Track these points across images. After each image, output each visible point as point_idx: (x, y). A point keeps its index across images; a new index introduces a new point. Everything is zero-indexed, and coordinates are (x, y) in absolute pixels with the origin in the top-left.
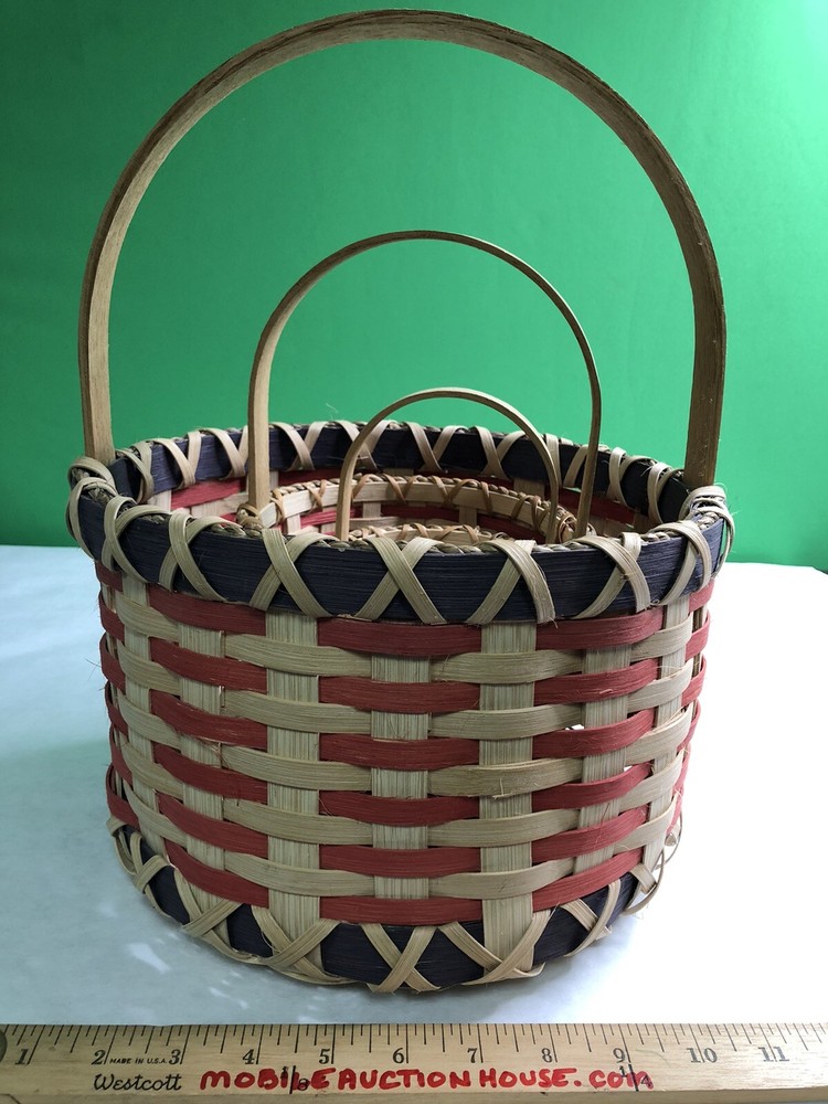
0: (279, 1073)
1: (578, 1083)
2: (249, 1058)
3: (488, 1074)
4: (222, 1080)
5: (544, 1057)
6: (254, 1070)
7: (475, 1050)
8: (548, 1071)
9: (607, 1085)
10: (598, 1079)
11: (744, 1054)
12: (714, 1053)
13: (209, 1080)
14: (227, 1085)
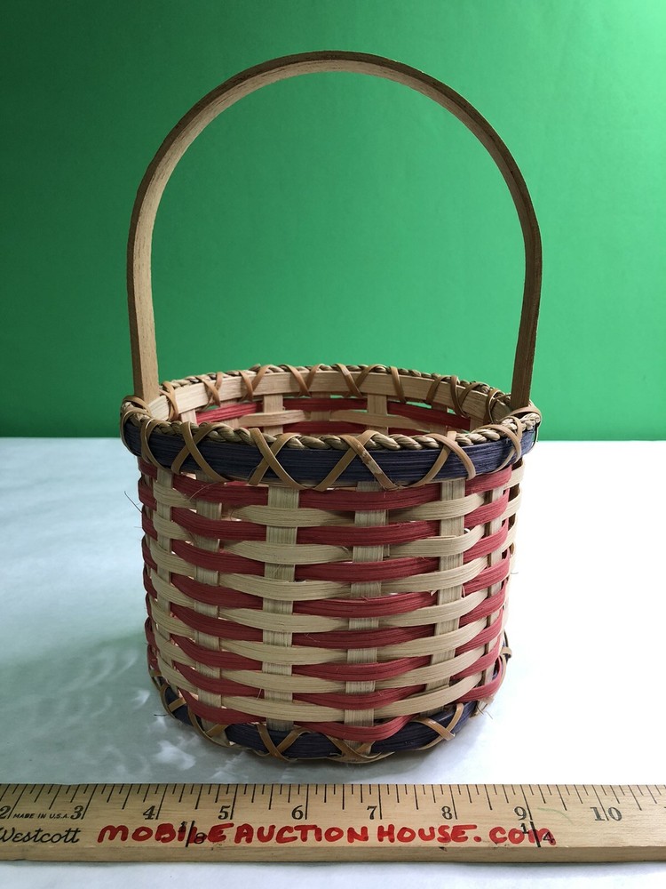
0: (177, 828)
1: (478, 839)
2: (150, 814)
3: (386, 829)
4: (120, 834)
5: (444, 815)
6: (153, 825)
7: (375, 808)
8: (447, 827)
9: (508, 841)
10: (499, 835)
11: (649, 813)
12: (618, 812)
13: (108, 834)
14: (124, 838)
